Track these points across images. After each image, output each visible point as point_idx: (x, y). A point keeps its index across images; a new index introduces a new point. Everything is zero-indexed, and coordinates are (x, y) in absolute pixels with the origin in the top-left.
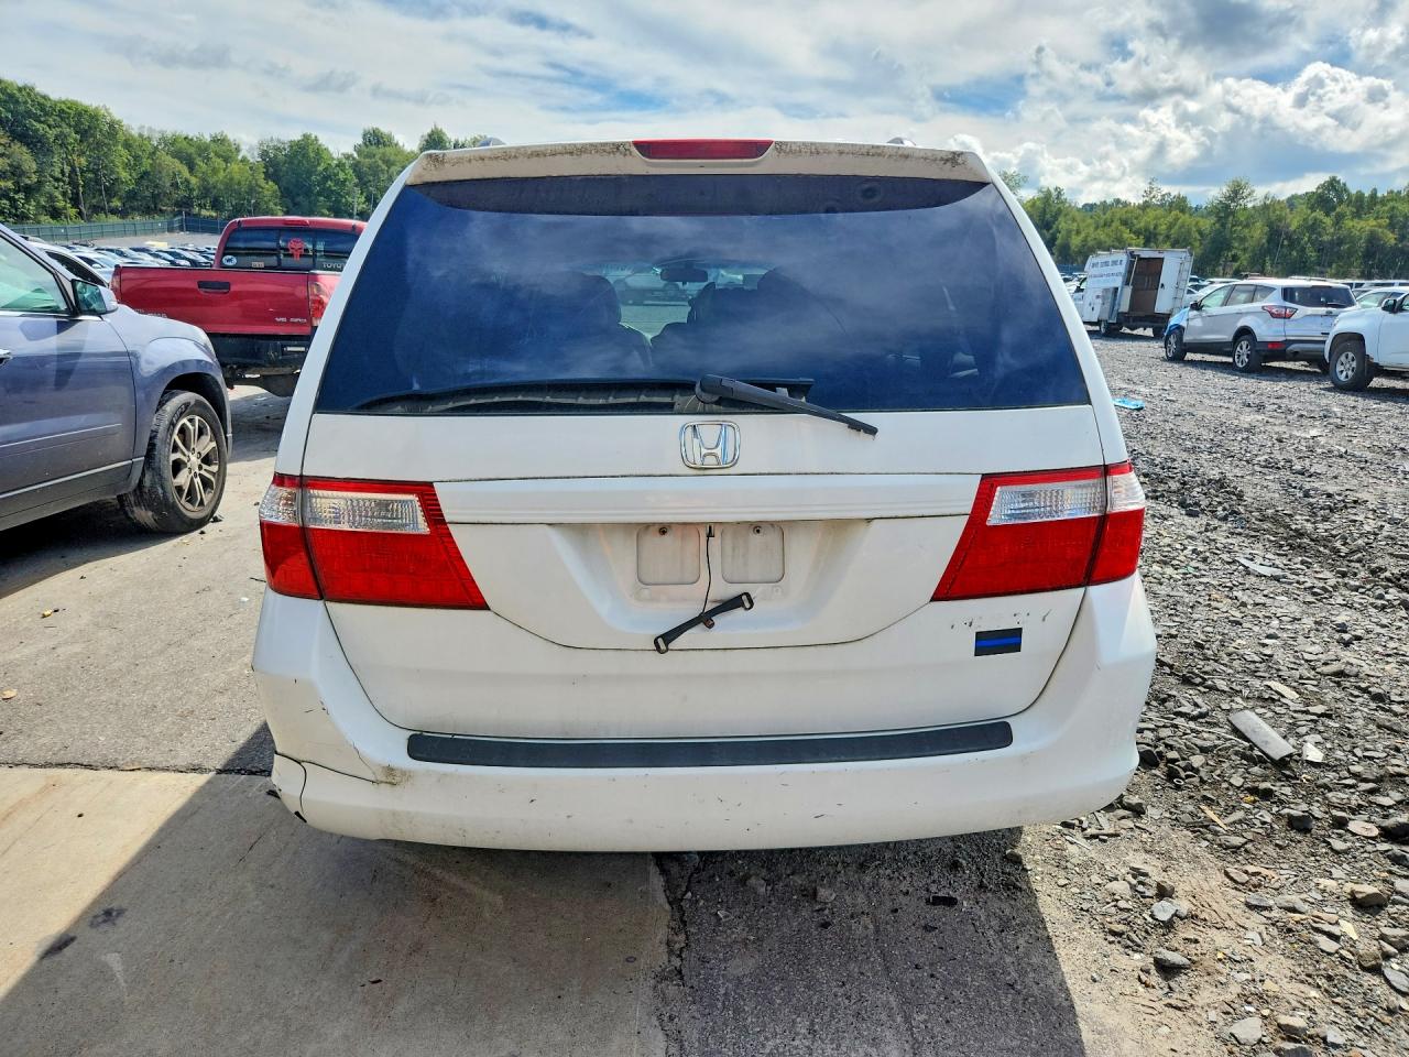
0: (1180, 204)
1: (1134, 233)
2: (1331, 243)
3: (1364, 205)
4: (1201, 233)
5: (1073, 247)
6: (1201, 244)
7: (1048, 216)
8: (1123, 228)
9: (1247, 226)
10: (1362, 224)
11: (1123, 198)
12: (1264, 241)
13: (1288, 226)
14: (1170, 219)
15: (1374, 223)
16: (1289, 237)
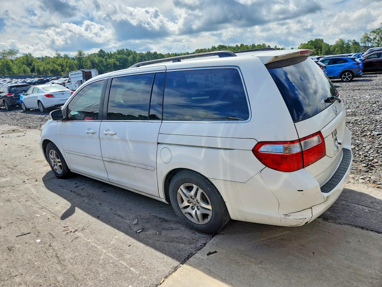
0: (66, 57)
1: (57, 65)
2: (106, 65)
3: (110, 56)
4: (75, 64)
5: (41, 70)
6: (77, 67)
7: (29, 62)
8: (54, 64)
9: (86, 62)
10: (111, 60)
11: (48, 56)
12: (91, 66)
13: (95, 62)
14: (66, 61)
15: (113, 60)
16: (96, 64)
